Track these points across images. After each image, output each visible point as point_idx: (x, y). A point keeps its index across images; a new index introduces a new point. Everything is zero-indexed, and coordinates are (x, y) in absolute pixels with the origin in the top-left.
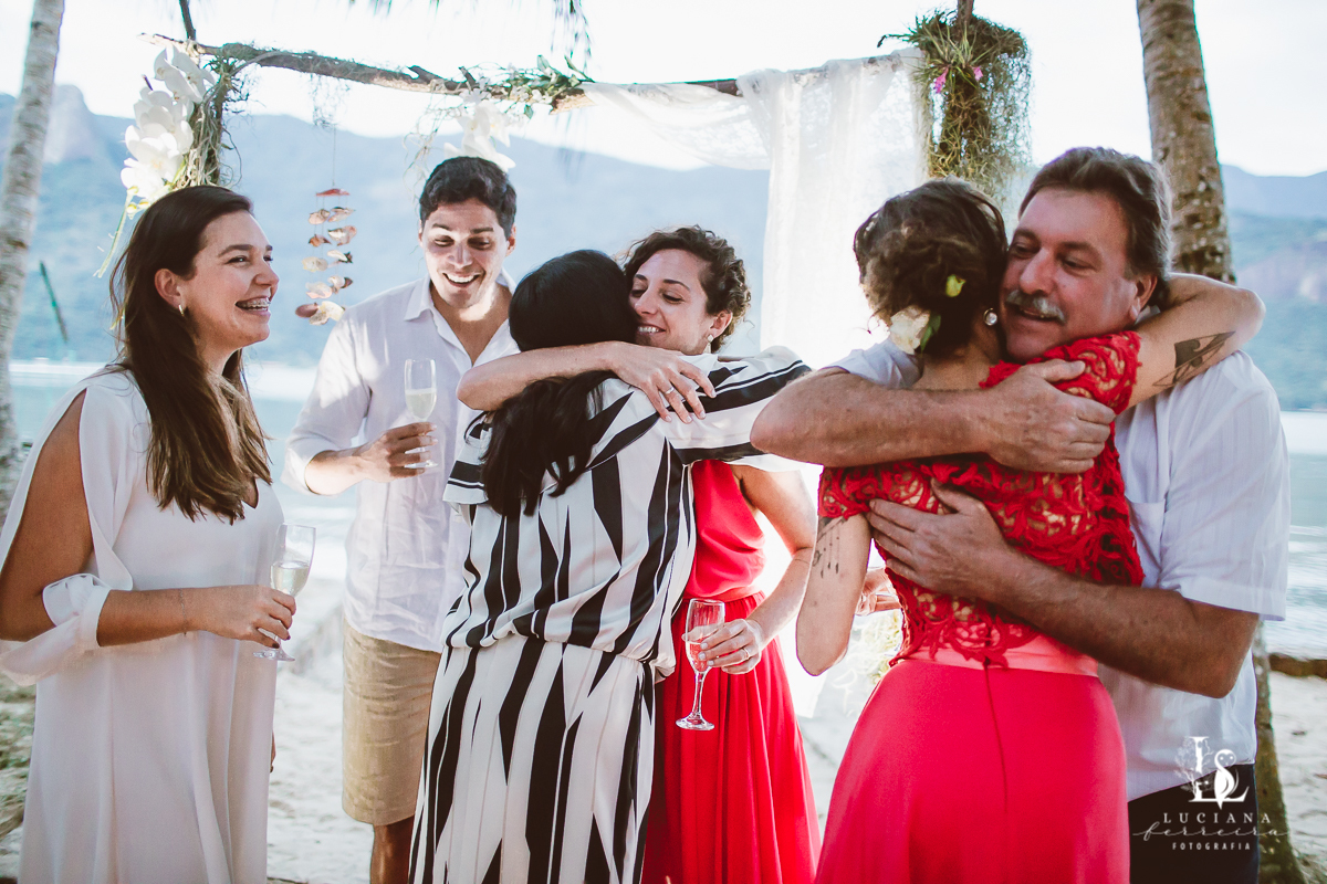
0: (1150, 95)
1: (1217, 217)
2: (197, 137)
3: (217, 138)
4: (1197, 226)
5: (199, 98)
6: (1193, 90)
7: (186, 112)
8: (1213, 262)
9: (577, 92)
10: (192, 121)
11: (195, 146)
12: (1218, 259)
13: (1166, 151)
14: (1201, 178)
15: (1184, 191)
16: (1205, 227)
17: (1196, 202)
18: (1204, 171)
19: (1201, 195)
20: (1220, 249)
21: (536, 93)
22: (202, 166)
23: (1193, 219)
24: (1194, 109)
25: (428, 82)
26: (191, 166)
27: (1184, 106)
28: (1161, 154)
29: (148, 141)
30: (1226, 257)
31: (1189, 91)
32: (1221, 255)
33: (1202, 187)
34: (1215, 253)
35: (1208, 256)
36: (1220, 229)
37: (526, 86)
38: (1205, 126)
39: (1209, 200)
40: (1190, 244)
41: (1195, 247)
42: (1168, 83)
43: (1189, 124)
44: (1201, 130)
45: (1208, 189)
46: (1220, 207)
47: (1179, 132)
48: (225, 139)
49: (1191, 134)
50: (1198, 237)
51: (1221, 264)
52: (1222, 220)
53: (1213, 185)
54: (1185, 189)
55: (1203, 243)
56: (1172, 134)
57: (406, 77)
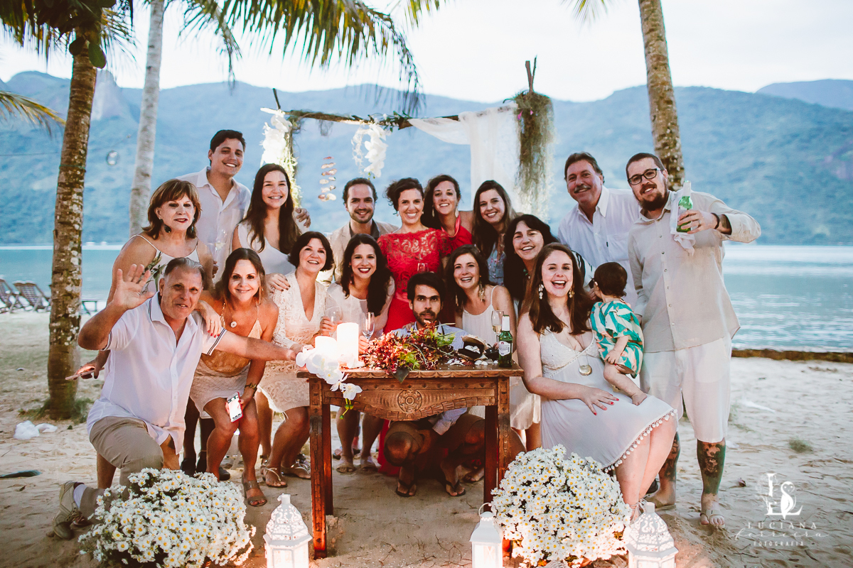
0: (650, 93)
1: (675, 143)
2: (287, 143)
3: (292, 143)
4: (667, 148)
5: (287, 131)
6: (665, 91)
7: (283, 136)
8: (673, 163)
10: (285, 138)
11: (287, 146)
12: (675, 161)
13: (655, 117)
14: (668, 128)
15: (662, 133)
16: (670, 148)
17: (666, 138)
18: (669, 124)
19: (668, 135)
20: (676, 157)
21: (394, 124)
23: (665, 145)
24: (665, 99)
25: (359, 120)
26: (286, 153)
27: (661, 98)
28: (653, 118)
29: (271, 145)
30: (679, 160)
31: (663, 92)
32: (676, 159)
33: (668, 131)
34: (674, 158)
35: (671, 160)
36: (677, 148)
37: (390, 121)
38: (670, 106)
39: (671, 137)
40: (663, 155)
41: (666, 156)
42: (655, 88)
43: (663, 105)
44: (668, 107)
45: (671, 132)
46: (676, 138)
47: (659, 109)
48: (294, 143)
49: (665, 109)
50: (667, 153)
51: (677, 163)
52: (678, 145)
53: (673, 130)
54: (662, 132)
55: (669, 154)
56: (657, 110)
57: (351, 119)
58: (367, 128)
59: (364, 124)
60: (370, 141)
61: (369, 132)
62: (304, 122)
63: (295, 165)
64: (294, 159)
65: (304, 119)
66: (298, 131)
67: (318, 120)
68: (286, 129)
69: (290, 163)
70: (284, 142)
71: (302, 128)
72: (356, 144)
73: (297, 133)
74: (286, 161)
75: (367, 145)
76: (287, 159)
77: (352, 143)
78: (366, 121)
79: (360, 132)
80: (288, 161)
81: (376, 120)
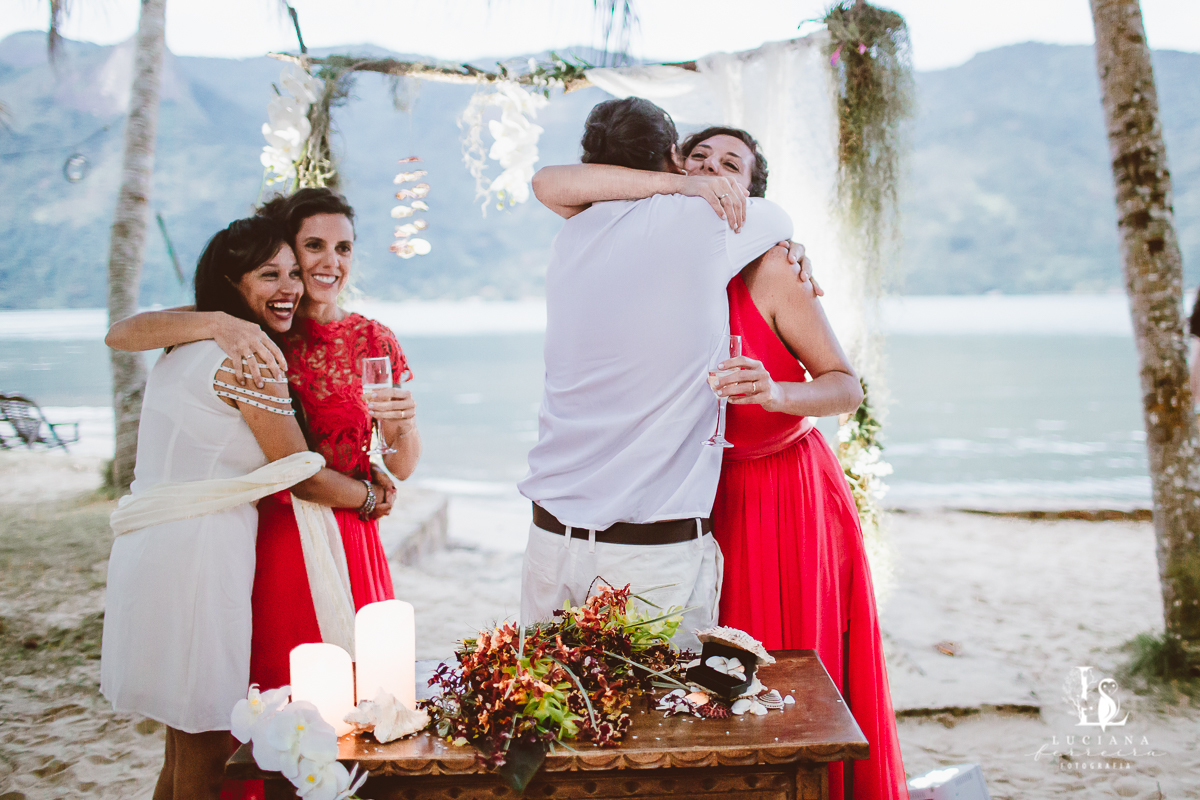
1: (1151, 122)
2: (314, 127)
3: (326, 127)
4: (1135, 131)
5: (313, 99)
6: (1128, 16)
7: (303, 110)
8: (1148, 162)
9: (581, 76)
10: (309, 116)
11: (312, 134)
12: (1152, 158)
13: (1107, 68)
14: (1136, 91)
16: (1140, 132)
17: (1132, 111)
18: (1138, 84)
19: (1136, 105)
20: (1154, 149)
21: (552, 80)
22: (318, 148)
23: (1130, 125)
24: (1129, 33)
25: (474, 75)
26: (311, 149)
27: (1121, 30)
28: (1103, 72)
29: (279, 133)
30: (1159, 157)
31: (1123, 18)
32: (1155, 154)
33: (1137, 97)
34: (1149, 153)
35: (1143, 156)
36: (1155, 132)
37: (544, 75)
38: (1138, 46)
39: (1143, 109)
42: (1106, 11)
43: (1125, 46)
44: (1135, 49)
45: (1142, 99)
46: (1154, 112)
47: (1117, 53)
48: (332, 125)
49: (1128, 53)
51: (1155, 163)
52: (1156, 126)
53: (1147, 96)
54: (1123, 99)
55: (1139, 145)
56: (1111, 54)
57: (459, 73)
58: (492, 92)
59: (486, 81)
60: (499, 120)
61: (497, 99)
62: (354, 80)
63: (328, 176)
64: (326, 163)
65: (356, 74)
66: (342, 100)
67: (388, 77)
68: (312, 96)
69: (318, 172)
70: (306, 124)
71: (351, 93)
72: (467, 128)
73: (340, 105)
74: (311, 168)
75: (495, 127)
76: (312, 163)
77: (459, 125)
78: (491, 77)
79: (475, 100)
80: (314, 168)
81: (512, 73)
